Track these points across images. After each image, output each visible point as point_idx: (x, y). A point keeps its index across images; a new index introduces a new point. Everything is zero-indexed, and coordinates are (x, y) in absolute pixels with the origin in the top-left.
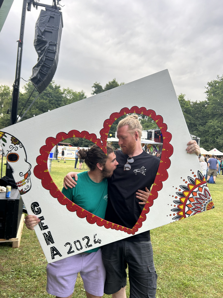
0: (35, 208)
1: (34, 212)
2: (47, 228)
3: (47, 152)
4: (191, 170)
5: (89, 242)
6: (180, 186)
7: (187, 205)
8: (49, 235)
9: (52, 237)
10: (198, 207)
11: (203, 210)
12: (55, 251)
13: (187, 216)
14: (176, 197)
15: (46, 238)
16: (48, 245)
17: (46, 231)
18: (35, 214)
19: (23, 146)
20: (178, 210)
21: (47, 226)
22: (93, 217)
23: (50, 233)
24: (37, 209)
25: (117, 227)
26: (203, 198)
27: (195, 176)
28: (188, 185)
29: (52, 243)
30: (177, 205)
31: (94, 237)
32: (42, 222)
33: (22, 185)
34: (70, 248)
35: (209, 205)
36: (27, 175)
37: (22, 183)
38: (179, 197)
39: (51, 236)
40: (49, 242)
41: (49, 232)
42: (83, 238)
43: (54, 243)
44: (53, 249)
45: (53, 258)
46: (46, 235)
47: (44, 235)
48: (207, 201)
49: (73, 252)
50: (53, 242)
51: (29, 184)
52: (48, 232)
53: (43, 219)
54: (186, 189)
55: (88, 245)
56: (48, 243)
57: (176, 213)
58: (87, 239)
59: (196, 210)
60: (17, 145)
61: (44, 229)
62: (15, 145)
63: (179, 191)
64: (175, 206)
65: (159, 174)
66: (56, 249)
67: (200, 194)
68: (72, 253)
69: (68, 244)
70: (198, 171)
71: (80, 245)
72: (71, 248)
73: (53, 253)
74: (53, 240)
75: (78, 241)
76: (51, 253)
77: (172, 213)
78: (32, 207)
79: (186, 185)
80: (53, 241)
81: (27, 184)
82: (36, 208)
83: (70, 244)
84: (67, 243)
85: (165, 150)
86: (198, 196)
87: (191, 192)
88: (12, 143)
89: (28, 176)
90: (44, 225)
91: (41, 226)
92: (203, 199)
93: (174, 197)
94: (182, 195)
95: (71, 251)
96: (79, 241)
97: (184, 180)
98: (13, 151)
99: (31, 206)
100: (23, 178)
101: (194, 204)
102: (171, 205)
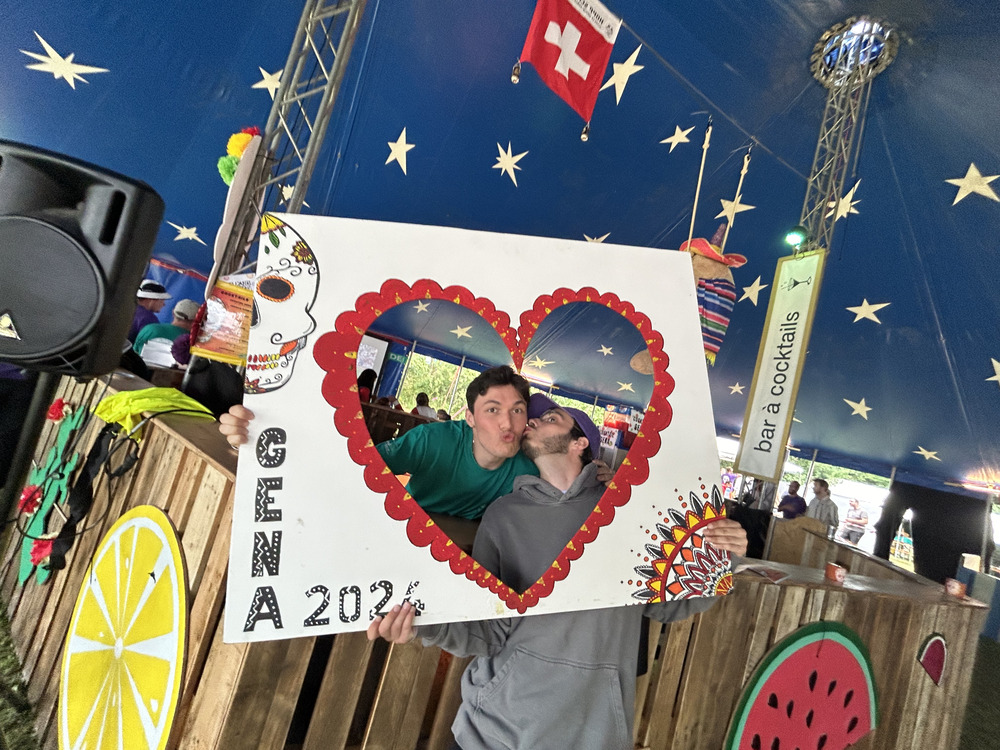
0: (268, 444)
1: (259, 456)
2: (280, 519)
3: (373, 312)
4: (700, 479)
5: (385, 603)
6: (669, 510)
7: (673, 566)
8: (274, 541)
9: (278, 553)
10: (697, 580)
11: (707, 591)
12: (269, 606)
13: (669, 597)
14: (654, 537)
15: (259, 552)
16: (254, 575)
17: (269, 528)
18: (260, 462)
19: (318, 273)
20: (653, 574)
21: (279, 512)
22: (428, 525)
23: (280, 537)
24: (276, 450)
25: (483, 578)
26: (714, 558)
27: (706, 496)
28: (688, 512)
29: (271, 573)
30: (651, 559)
31: (409, 589)
32: (270, 496)
33: (264, 368)
34: (323, 605)
35: (722, 581)
36: (291, 348)
37: (266, 363)
38: (661, 539)
39: (278, 548)
40: (262, 569)
41: (278, 535)
42: (374, 585)
43: (277, 574)
44: (266, 596)
45: (249, 628)
46: (262, 541)
47: (256, 537)
48: (719, 570)
49: (326, 621)
50: (273, 572)
51: (286, 372)
52: (274, 533)
53: (279, 487)
54: (682, 523)
55: (381, 611)
56: (257, 570)
57: (644, 580)
58: (387, 590)
59: (691, 587)
60: (302, 265)
61: (266, 519)
62: (298, 261)
63: (663, 523)
64: (646, 559)
65: (629, 464)
66: (274, 598)
67: (708, 546)
68: (320, 624)
69: (321, 591)
70: (715, 486)
71: (357, 604)
72: (325, 607)
73: (259, 608)
74: (277, 564)
75: (356, 590)
76: (253, 606)
77: (637, 577)
78: (260, 441)
79: (683, 512)
80: (277, 569)
81: (279, 370)
82: (272, 446)
83: (324, 594)
84: (316, 588)
85: (654, 410)
86: (703, 550)
87: (691, 534)
88: (293, 255)
89: (292, 351)
90: (270, 507)
91: (261, 507)
92: (712, 562)
93: (650, 534)
94: (669, 535)
95: (319, 617)
96: (358, 589)
97: (681, 498)
98: (285, 275)
99: (262, 435)
100: (277, 349)
101: (691, 568)
102: (639, 555)
